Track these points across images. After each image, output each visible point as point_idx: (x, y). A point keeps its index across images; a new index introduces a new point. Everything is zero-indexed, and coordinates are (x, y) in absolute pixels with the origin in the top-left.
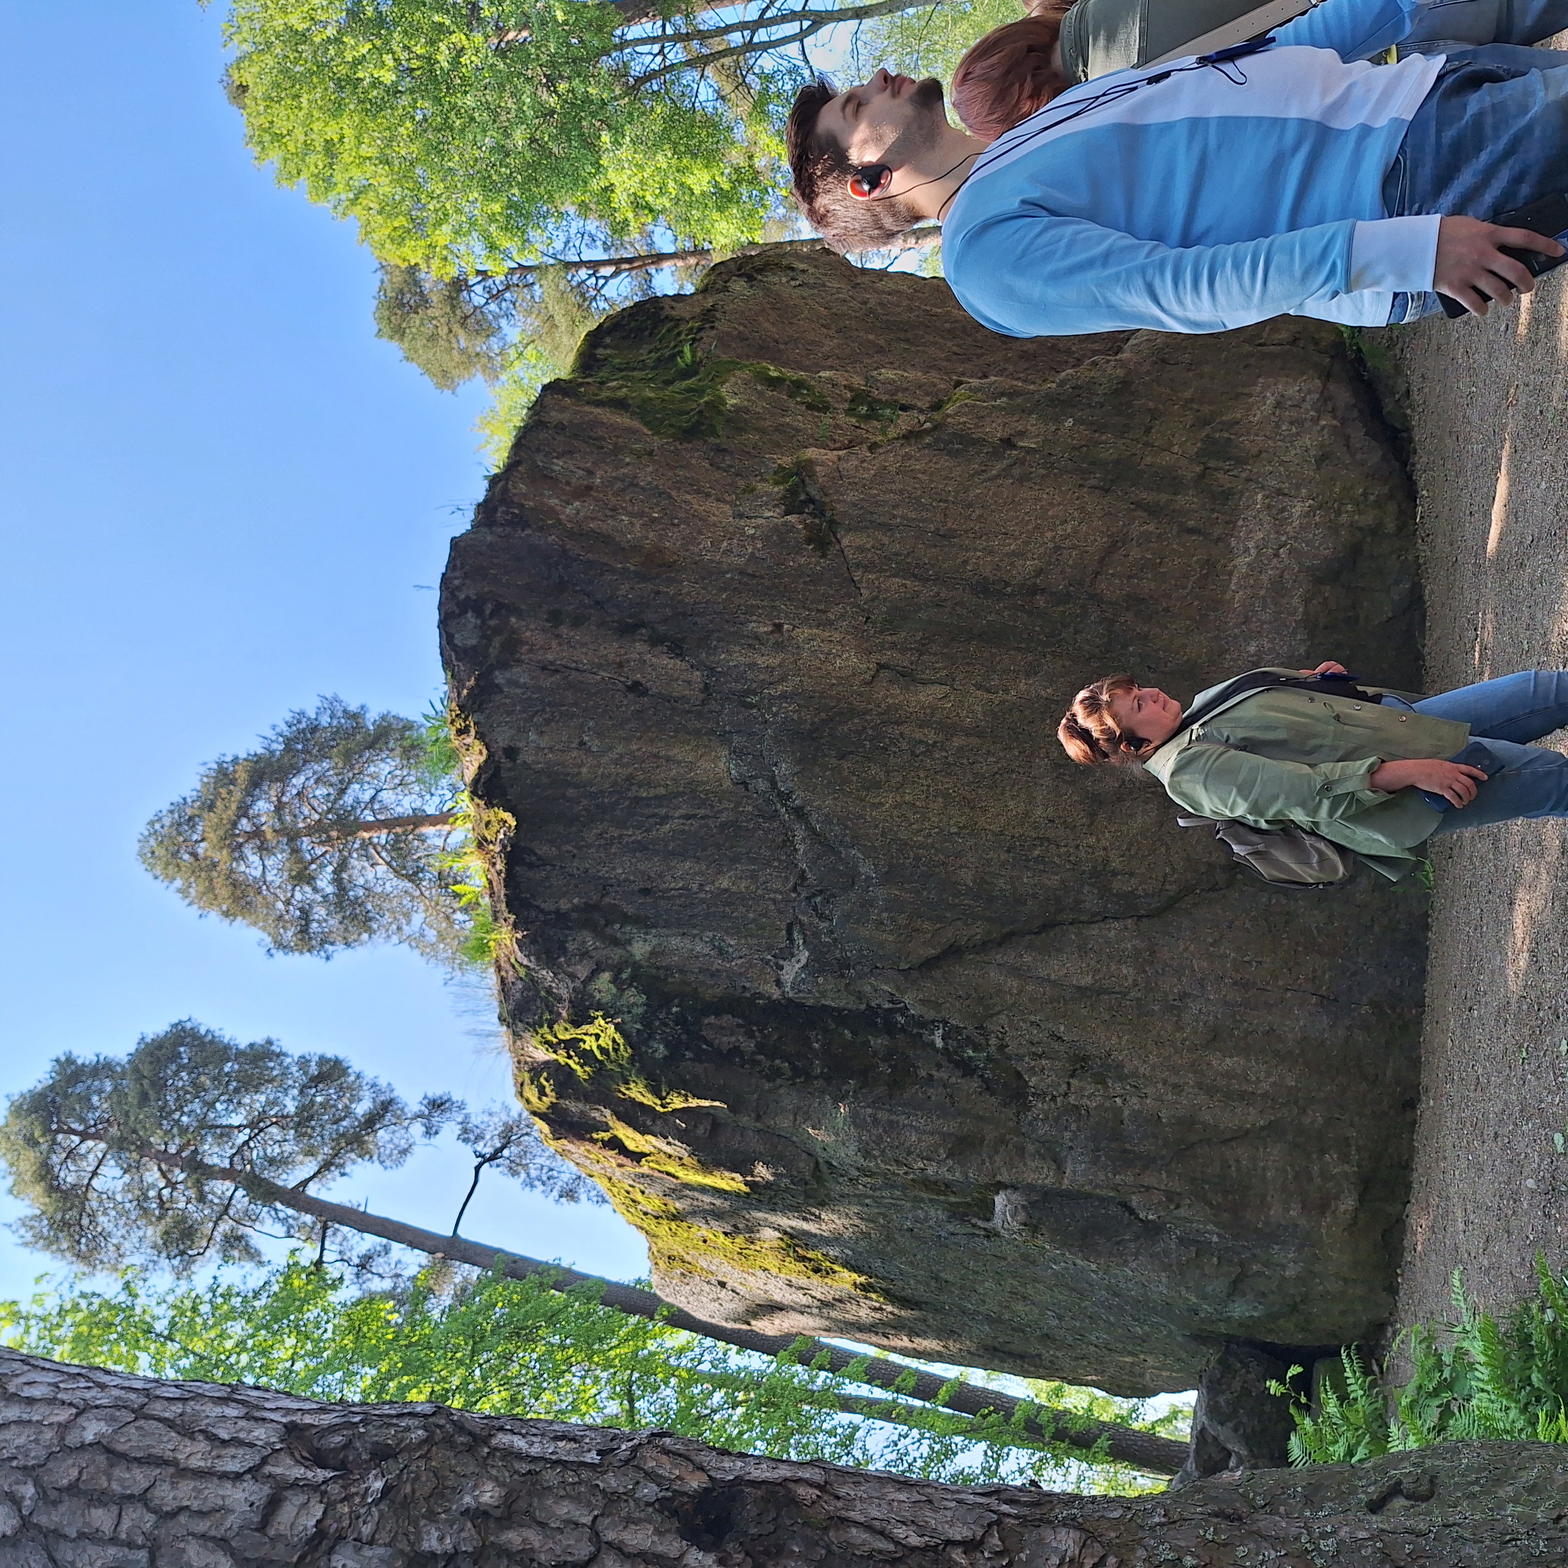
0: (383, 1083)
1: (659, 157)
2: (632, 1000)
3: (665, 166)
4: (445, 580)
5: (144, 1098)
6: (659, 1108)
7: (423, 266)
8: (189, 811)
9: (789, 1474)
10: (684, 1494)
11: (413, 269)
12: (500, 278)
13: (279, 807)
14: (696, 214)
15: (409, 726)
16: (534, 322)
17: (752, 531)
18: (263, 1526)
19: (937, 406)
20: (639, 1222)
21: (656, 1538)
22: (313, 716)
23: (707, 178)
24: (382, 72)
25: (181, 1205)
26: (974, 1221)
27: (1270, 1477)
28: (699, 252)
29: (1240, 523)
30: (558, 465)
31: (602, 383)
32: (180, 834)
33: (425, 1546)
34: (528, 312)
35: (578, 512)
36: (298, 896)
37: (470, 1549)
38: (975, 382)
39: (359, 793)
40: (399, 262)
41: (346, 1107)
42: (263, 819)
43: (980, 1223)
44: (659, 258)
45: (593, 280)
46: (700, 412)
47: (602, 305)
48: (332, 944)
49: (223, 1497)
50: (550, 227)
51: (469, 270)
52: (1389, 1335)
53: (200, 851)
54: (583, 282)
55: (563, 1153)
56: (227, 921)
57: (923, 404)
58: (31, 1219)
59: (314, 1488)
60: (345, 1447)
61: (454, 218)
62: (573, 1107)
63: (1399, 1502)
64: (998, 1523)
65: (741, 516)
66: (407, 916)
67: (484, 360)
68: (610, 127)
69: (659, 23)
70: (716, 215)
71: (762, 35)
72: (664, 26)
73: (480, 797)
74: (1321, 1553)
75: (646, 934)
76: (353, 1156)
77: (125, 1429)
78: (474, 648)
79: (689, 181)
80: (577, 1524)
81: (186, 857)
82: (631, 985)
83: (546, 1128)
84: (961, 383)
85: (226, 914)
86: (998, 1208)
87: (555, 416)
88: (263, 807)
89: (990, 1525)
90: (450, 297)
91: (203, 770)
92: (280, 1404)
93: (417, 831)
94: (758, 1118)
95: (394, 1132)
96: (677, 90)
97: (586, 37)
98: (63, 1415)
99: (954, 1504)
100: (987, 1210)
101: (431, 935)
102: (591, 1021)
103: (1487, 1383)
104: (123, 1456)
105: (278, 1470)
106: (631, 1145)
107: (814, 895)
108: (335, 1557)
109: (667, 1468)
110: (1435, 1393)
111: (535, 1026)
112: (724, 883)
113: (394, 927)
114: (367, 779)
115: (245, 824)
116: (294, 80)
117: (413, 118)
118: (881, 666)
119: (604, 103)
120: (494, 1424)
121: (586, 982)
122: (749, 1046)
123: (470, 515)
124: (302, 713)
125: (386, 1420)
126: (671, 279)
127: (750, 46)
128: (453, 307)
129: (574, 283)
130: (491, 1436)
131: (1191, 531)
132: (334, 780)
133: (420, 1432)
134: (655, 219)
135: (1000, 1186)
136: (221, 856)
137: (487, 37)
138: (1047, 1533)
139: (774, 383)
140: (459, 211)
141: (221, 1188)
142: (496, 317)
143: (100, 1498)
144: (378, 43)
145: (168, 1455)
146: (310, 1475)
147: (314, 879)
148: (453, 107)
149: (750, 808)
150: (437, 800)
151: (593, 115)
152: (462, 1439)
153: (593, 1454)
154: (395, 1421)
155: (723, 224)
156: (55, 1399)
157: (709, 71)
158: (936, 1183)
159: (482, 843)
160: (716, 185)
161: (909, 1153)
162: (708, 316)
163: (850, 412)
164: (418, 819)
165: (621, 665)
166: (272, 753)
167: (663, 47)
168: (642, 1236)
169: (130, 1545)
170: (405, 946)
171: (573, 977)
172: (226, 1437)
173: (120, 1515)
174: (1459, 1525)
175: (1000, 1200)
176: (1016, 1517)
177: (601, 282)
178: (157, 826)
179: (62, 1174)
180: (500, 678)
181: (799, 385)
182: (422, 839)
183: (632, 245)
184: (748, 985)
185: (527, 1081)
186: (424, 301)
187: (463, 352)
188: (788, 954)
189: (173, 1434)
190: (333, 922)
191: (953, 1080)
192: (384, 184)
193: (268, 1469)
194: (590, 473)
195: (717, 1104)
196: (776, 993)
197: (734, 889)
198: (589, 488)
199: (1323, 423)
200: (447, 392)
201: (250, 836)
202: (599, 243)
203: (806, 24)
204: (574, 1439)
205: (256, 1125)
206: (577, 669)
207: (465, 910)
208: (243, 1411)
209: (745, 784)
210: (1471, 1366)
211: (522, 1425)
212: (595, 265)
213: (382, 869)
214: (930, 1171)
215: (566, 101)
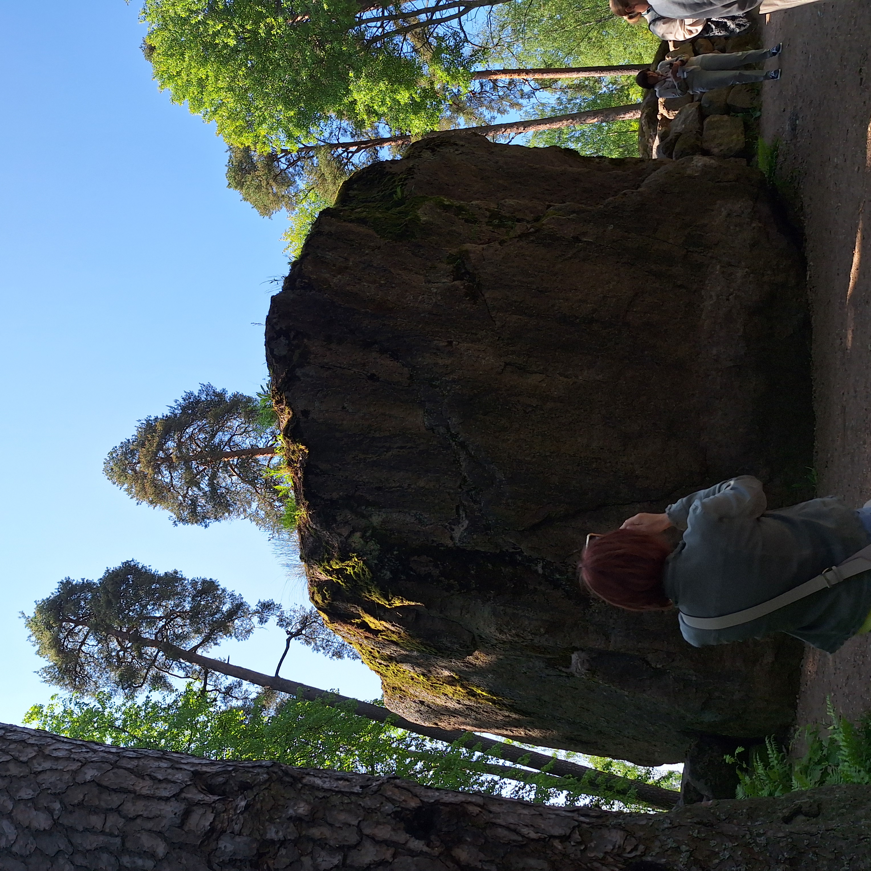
0: (237, 594)
1: (381, 84)
2: (372, 547)
3: (384, 89)
4: (268, 319)
5: (109, 603)
6: (387, 606)
7: (252, 148)
8: (131, 447)
9: (464, 799)
10: (407, 809)
11: (247, 149)
12: (294, 153)
13: (180, 445)
14: (402, 116)
15: (249, 400)
16: (314, 177)
17: (435, 291)
18: (181, 826)
19: (537, 219)
20: (377, 669)
21: (392, 833)
22: (197, 395)
23: (408, 95)
24: (229, 40)
25: (129, 660)
26: (561, 668)
27: (727, 804)
28: (404, 137)
29: (707, 282)
30: (329, 255)
31: (352, 210)
32: (126, 459)
33: (268, 836)
34: (310, 172)
35: (340, 281)
36: (190, 493)
37: (293, 838)
38: (558, 205)
39: (222, 437)
40: (239, 145)
41: (217, 607)
42: (171, 451)
43: (563, 669)
44: (382, 141)
45: (346, 154)
46: (406, 225)
47: (351, 167)
48: (208, 519)
49: (160, 810)
50: (322, 124)
51: (278, 149)
52: (792, 731)
53: (137, 468)
54: (341, 155)
55: (336, 631)
56: (152, 507)
57: (530, 217)
58: (50, 667)
59: (209, 805)
60: (224, 784)
61: (269, 121)
62: (341, 605)
63: (801, 818)
64: (578, 826)
65: (429, 282)
66: (249, 504)
67: (286, 199)
68: (354, 69)
69: (380, 10)
70: (412, 117)
71: (437, 15)
72: (383, 12)
73: (289, 438)
74: (757, 845)
75: (379, 511)
76: (221, 634)
77: (108, 773)
78: (285, 356)
79: (398, 98)
80: (350, 825)
81: (130, 471)
82: (371, 540)
83: (326, 618)
84: (551, 206)
85: (151, 502)
86: (573, 662)
87: (326, 228)
88: (171, 444)
89: (574, 828)
90: (267, 164)
91: (138, 424)
92: (189, 761)
93: (254, 458)
94: (441, 612)
95: (243, 621)
96: (391, 47)
97: (341, 18)
98: (75, 766)
99: (554, 816)
100: (568, 662)
101: (262, 513)
102: (350, 559)
103: (846, 757)
104: (107, 788)
105: (189, 796)
106: (372, 626)
107: (471, 490)
108: (220, 842)
109: (398, 796)
110: (819, 763)
111: (320, 562)
112: (421, 483)
113: (242, 510)
114: (226, 429)
115: (161, 454)
116: (181, 45)
117: (246, 65)
118: (506, 364)
119: (350, 55)
120: (304, 771)
121: (347, 538)
122: (436, 572)
123: (281, 284)
124: (191, 393)
125: (246, 769)
126: (388, 152)
127: (431, 22)
128: (269, 170)
129: (335, 156)
130: (303, 778)
131: (681, 286)
132: (208, 429)
133: (265, 776)
134: (379, 119)
135: (575, 649)
136: (149, 471)
137: (286, 20)
138: (605, 832)
139: (447, 208)
140: (272, 117)
141: (151, 650)
142: (293, 175)
143: (95, 810)
144: (227, 24)
145: (131, 788)
146: (207, 798)
147: (199, 483)
148: (268, 59)
149: (435, 443)
150: (264, 440)
151: (345, 61)
152: (287, 779)
153: (358, 788)
154: (251, 770)
155: (417, 121)
156: (69, 757)
157: (408, 36)
158: (539, 647)
159: (290, 463)
160: (413, 99)
161: (524, 630)
162: (410, 171)
163: (489, 223)
164: (254, 451)
165: (364, 365)
166: (175, 415)
167: (382, 23)
168: (378, 677)
169: (111, 835)
170: (248, 520)
171: (340, 535)
172: (161, 778)
173: (106, 819)
174: (834, 830)
175: (574, 657)
176: (588, 824)
177: (350, 155)
178: (114, 455)
179: (65, 644)
180: (299, 372)
181: (460, 209)
182: (256, 461)
183: (367, 134)
184: (435, 539)
185: (316, 591)
186: (254, 167)
187: (275, 195)
188: (457, 522)
189: (133, 777)
190: (209, 507)
191: (548, 591)
192: (231, 102)
193: (183, 795)
194: (346, 259)
195: (419, 604)
196: (450, 543)
197: (427, 487)
198: (346, 268)
199: (754, 225)
200: (267, 218)
201: (164, 460)
202: (348, 133)
203: (462, 8)
204: (347, 780)
205: (169, 617)
206: (340, 367)
207: (280, 500)
208: (169, 764)
209: (432, 429)
210: (839, 748)
211: (319, 773)
212: (346, 146)
213: (235, 478)
214: (536, 641)
215: (329, 54)
